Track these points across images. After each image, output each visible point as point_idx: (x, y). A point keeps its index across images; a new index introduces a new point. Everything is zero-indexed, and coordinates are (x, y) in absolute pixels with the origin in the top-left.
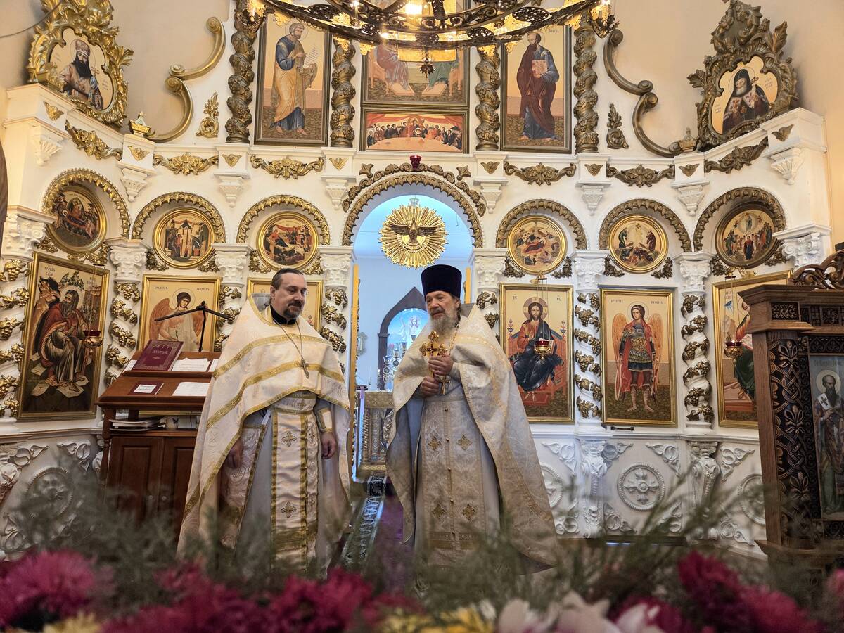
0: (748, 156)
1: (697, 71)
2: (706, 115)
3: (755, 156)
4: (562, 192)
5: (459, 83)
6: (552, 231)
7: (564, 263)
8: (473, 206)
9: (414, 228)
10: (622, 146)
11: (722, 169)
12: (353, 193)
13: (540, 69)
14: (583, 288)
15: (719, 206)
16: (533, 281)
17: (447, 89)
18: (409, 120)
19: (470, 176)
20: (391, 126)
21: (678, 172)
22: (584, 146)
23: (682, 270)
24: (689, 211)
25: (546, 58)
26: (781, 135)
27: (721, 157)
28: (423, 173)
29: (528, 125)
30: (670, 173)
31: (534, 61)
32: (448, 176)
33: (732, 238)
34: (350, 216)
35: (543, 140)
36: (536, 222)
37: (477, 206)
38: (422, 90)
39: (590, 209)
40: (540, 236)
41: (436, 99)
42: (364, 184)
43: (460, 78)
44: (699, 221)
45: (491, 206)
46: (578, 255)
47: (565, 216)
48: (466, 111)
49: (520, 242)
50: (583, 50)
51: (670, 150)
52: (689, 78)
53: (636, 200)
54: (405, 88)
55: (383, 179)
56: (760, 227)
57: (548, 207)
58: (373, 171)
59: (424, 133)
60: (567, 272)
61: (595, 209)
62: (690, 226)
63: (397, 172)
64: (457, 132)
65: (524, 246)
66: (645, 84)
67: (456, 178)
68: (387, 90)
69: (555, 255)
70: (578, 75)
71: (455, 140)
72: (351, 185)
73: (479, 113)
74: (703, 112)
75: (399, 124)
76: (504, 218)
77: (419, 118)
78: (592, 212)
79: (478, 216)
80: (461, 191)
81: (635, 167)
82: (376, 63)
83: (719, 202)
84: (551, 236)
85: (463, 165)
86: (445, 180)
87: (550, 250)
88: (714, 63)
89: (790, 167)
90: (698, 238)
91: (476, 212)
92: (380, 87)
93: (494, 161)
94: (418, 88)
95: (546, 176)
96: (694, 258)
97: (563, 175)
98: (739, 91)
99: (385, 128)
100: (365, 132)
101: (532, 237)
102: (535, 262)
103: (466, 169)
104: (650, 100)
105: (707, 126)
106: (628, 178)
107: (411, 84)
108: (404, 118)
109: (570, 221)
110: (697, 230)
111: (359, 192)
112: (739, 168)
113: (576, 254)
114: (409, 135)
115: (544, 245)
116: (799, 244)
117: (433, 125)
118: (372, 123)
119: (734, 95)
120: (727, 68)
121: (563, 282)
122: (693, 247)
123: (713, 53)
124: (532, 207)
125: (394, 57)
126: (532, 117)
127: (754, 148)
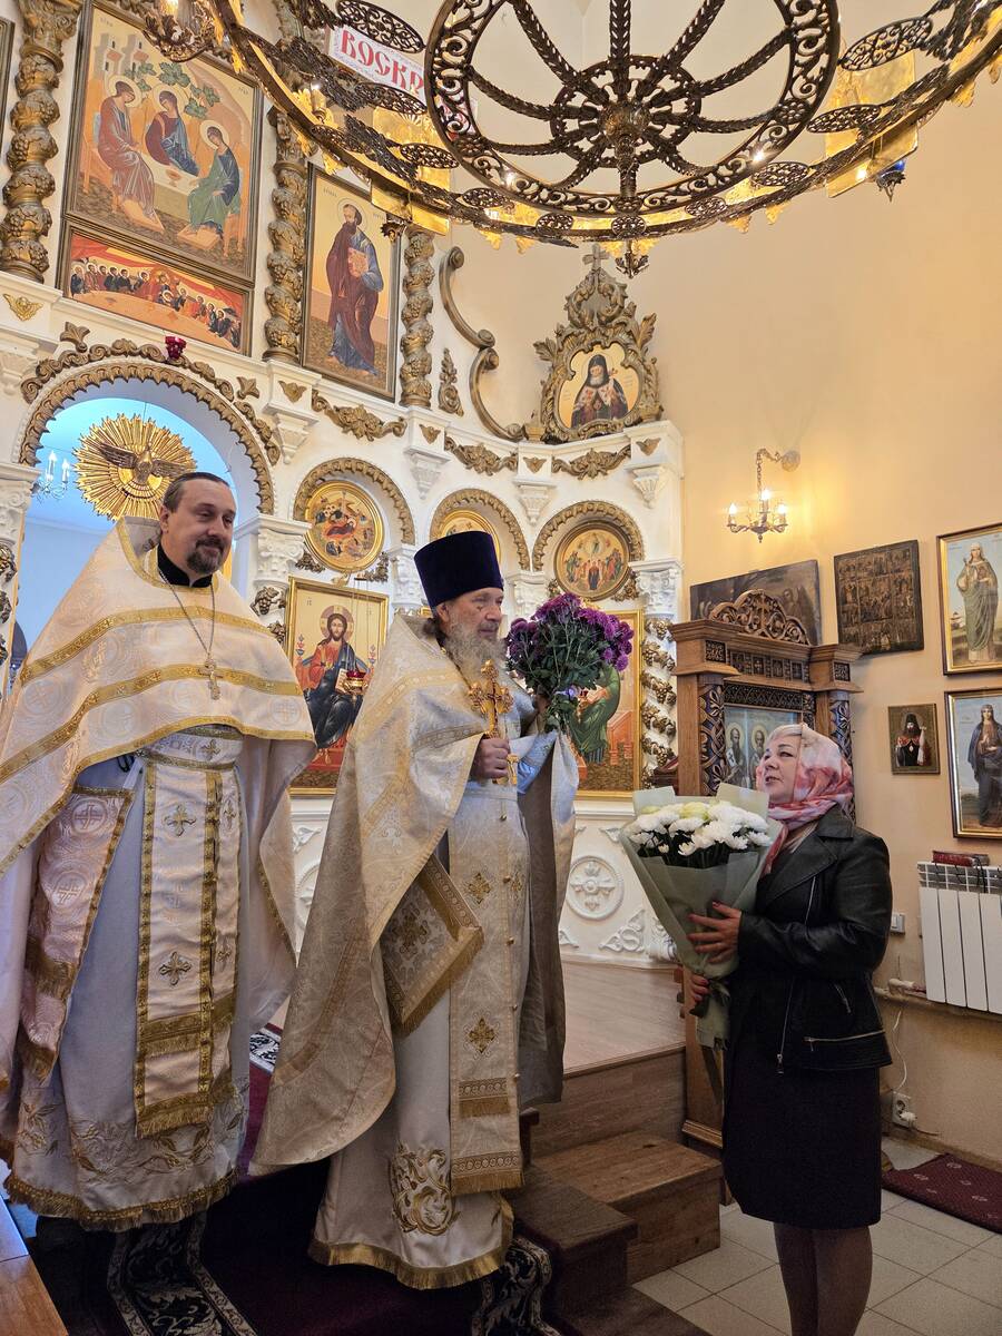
0: (608, 463)
1: (547, 339)
2: (553, 399)
3: (612, 467)
4: (386, 455)
5: (240, 241)
6: (365, 512)
7: (378, 561)
8: (261, 445)
9: (146, 460)
10: (456, 411)
11: (574, 473)
12: (44, 372)
13: (358, 264)
14: (404, 601)
15: (567, 518)
16: (336, 581)
17: (221, 243)
18: (152, 275)
19: (257, 396)
20: (118, 272)
21: (522, 464)
22: (415, 397)
23: (516, 593)
24: (529, 518)
25: (367, 251)
26: (646, 447)
27: (573, 457)
28: (180, 370)
29: (339, 343)
30: (512, 463)
31: (351, 250)
32: (223, 386)
33: (574, 562)
34: (38, 412)
35: (359, 371)
36: (345, 490)
37: (267, 448)
38: (178, 229)
39: (421, 490)
40: (348, 514)
41: (200, 251)
42: (69, 361)
43: (243, 233)
44: (542, 533)
45: (288, 453)
46: (404, 552)
47: (389, 491)
48: (250, 290)
49: (321, 518)
50: (418, 259)
51: (509, 433)
52: (535, 345)
53: (474, 490)
54: (147, 216)
55: (107, 361)
56: (609, 552)
57: (368, 474)
58: (89, 342)
59: (178, 303)
60: (381, 577)
61: (427, 491)
62: (530, 538)
63: (134, 355)
64: (232, 318)
65: (326, 525)
66: (488, 336)
67: (235, 394)
68: (114, 207)
69: (368, 546)
70: (410, 294)
71: (228, 330)
72: (43, 356)
73: (270, 301)
74: (549, 394)
75: (133, 272)
76: (308, 476)
77: (171, 275)
78: (423, 494)
79: (269, 464)
80: (243, 417)
81: (475, 445)
82: (96, 151)
83: (568, 512)
84: (364, 518)
85: (248, 376)
86: (217, 392)
87: (361, 538)
88: (568, 336)
89: (653, 487)
90: (538, 555)
91: (266, 457)
92: (101, 199)
93: (299, 384)
94: (171, 224)
95: (369, 429)
96: (532, 580)
97: (389, 431)
98: (595, 381)
99: (108, 271)
100: (68, 268)
101: (338, 514)
102: (340, 552)
103: (254, 383)
104: (492, 359)
105: (553, 414)
106: (468, 457)
107: (158, 212)
108: (142, 265)
109: (396, 501)
110: (538, 543)
111: (58, 372)
112: (592, 476)
113: (402, 549)
114: (150, 297)
115: (353, 529)
116: (654, 579)
117: (196, 295)
118: (82, 254)
119: (587, 383)
120: (582, 347)
121: (375, 588)
122: (531, 565)
123: (566, 323)
124: (347, 468)
125: (130, 154)
126: (344, 331)
127: (613, 455)
